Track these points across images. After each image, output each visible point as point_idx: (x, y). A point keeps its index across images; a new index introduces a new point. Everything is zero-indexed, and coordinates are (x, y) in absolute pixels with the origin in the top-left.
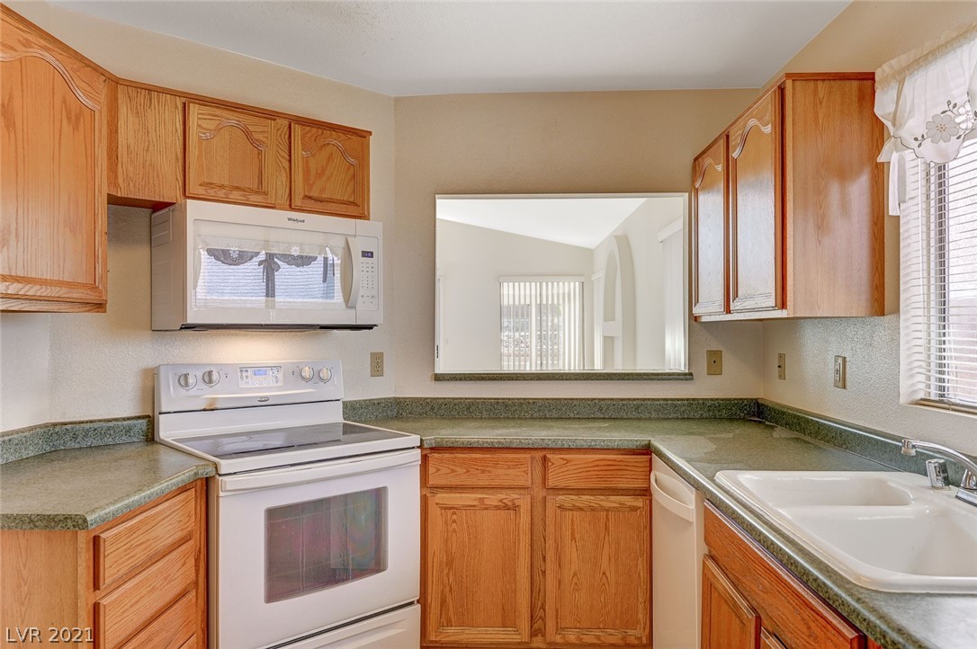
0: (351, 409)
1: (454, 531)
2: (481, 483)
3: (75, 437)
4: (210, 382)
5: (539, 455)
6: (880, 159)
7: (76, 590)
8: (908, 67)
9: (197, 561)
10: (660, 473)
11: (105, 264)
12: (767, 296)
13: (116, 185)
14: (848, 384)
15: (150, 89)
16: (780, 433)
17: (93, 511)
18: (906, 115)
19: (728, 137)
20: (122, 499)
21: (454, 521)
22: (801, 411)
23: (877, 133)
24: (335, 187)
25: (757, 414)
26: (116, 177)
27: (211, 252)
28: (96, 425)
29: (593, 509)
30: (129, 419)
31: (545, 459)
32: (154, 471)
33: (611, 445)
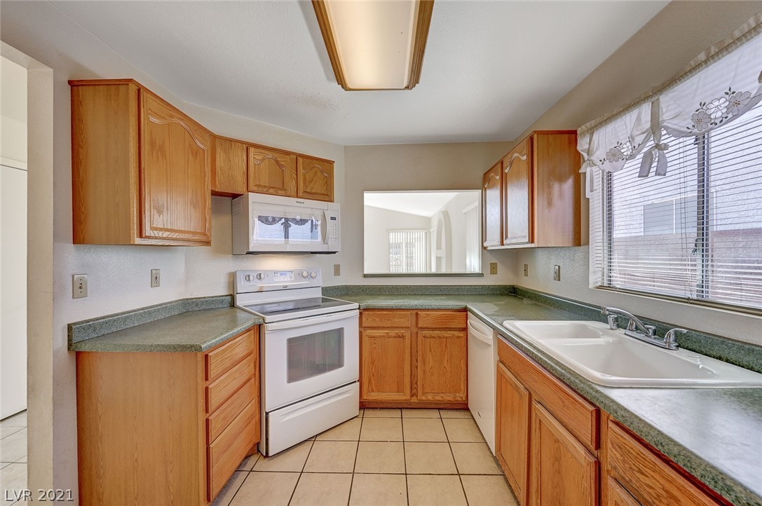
0: (325, 290)
1: (375, 348)
2: (387, 325)
3: (197, 305)
4: (260, 278)
5: (414, 312)
6: (581, 171)
7: (197, 381)
8: (595, 126)
9: (255, 363)
10: (472, 320)
11: (210, 223)
12: (524, 237)
13: (215, 186)
14: (561, 279)
15: (231, 141)
16: (526, 301)
17: (205, 342)
18: (595, 149)
19: (502, 163)
20: (219, 336)
21: (375, 343)
22: (535, 291)
23: (577, 160)
24: (318, 187)
25: (513, 292)
26: (215, 182)
27: (260, 218)
28: (207, 299)
29: (440, 337)
30: (222, 296)
31: (417, 314)
32: (234, 322)
33: (448, 307)
